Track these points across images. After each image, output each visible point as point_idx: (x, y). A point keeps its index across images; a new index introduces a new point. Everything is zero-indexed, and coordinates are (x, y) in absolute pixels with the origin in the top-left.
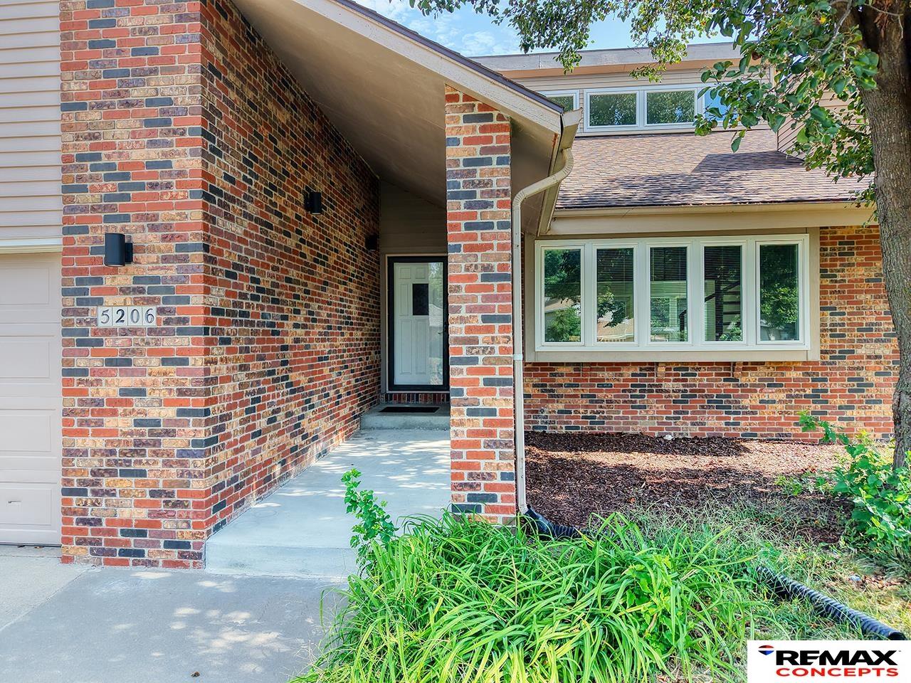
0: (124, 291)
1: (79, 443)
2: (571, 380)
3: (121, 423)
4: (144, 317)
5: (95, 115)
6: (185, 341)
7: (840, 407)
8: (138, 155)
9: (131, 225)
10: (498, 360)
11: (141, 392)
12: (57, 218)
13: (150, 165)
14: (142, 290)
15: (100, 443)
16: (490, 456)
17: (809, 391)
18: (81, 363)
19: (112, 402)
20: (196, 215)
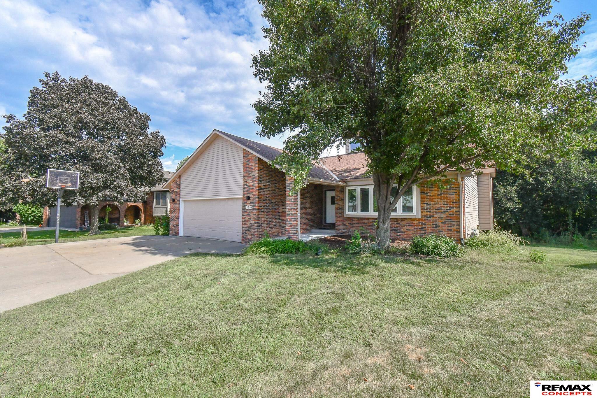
0: (249, 204)
1: (244, 226)
2: (357, 222)
3: (248, 223)
4: (251, 207)
5: (247, 178)
6: (256, 211)
7: (430, 232)
9: (250, 194)
10: (292, 215)
11: (250, 219)
12: (242, 193)
13: (252, 185)
14: (251, 204)
15: (246, 226)
16: (291, 230)
17: (420, 227)
18: (244, 214)
19: (248, 220)
20: (257, 192)
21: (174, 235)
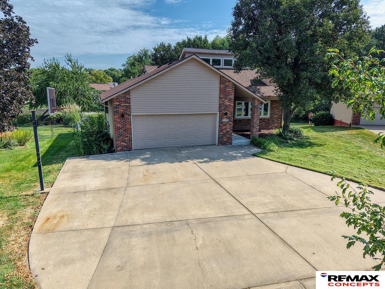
1: (220, 133)
3: (225, 131)
4: (227, 120)
5: (224, 99)
6: (231, 123)
8: (227, 104)
9: (227, 111)
11: (227, 128)
12: (218, 110)
13: (229, 105)
14: (227, 118)
15: (223, 133)
17: (268, 122)
18: (221, 125)
19: (224, 129)
20: (233, 110)
21: (124, 150)
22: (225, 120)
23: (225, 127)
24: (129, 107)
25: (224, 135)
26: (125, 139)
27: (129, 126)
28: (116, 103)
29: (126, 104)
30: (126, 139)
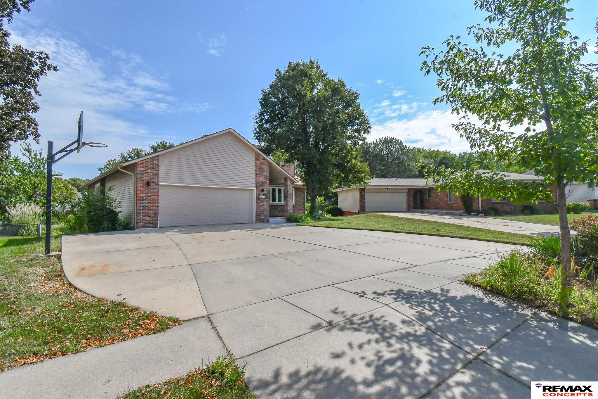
3: (262, 208)
4: (264, 197)
6: (268, 200)
8: (263, 180)
9: (263, 187)
11: (264, 205)
12: (254, 186)
13: (265, 182)
14: (264, 195)
18: (258, 202)
20: (268, 187)
21: (148, 227)
22: (262, 197)
23: (262, 204)
24: (157, 175)
25: (262, 212)
26: (149, 212)
27: (156, 197)
28: (140, 169)
29: (154, 171)
30: (151, 212)
